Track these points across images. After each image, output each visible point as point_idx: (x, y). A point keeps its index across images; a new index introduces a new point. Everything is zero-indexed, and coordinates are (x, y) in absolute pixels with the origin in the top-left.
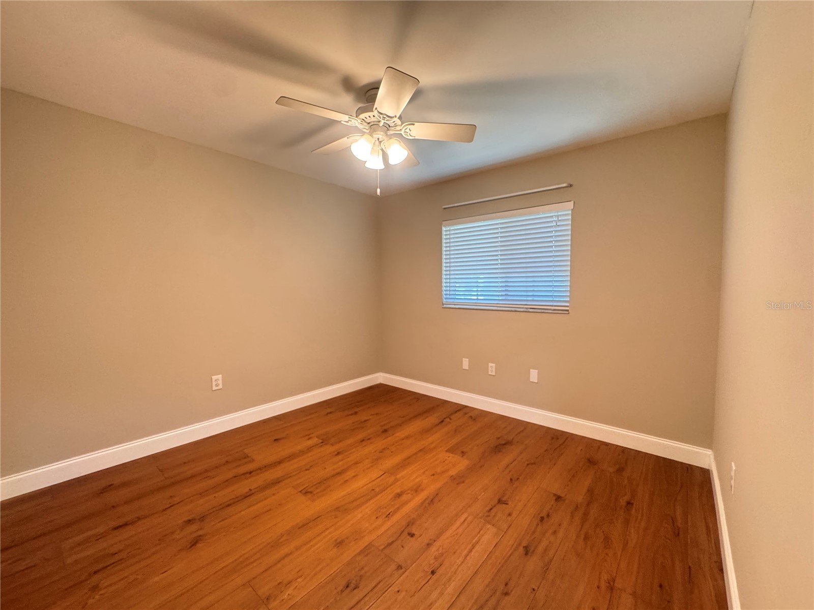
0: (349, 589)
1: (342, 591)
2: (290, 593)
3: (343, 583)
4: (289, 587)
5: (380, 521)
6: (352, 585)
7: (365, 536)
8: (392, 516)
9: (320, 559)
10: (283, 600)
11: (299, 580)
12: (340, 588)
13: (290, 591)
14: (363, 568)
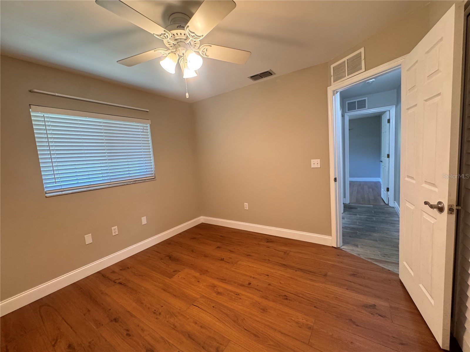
0: (288, 298)
1: (290, 300)
2: (302, 319)
3: (286, 301)
4: (299, 321)
5: (242, 297)
6: (285, 297)
7: (256, 301)
8: (237, 293)
9: (277, 315)
10: (307, 321)
11: (293, 319)
12: (288, 301)
13: (301, 320)
14: (275, 296)
